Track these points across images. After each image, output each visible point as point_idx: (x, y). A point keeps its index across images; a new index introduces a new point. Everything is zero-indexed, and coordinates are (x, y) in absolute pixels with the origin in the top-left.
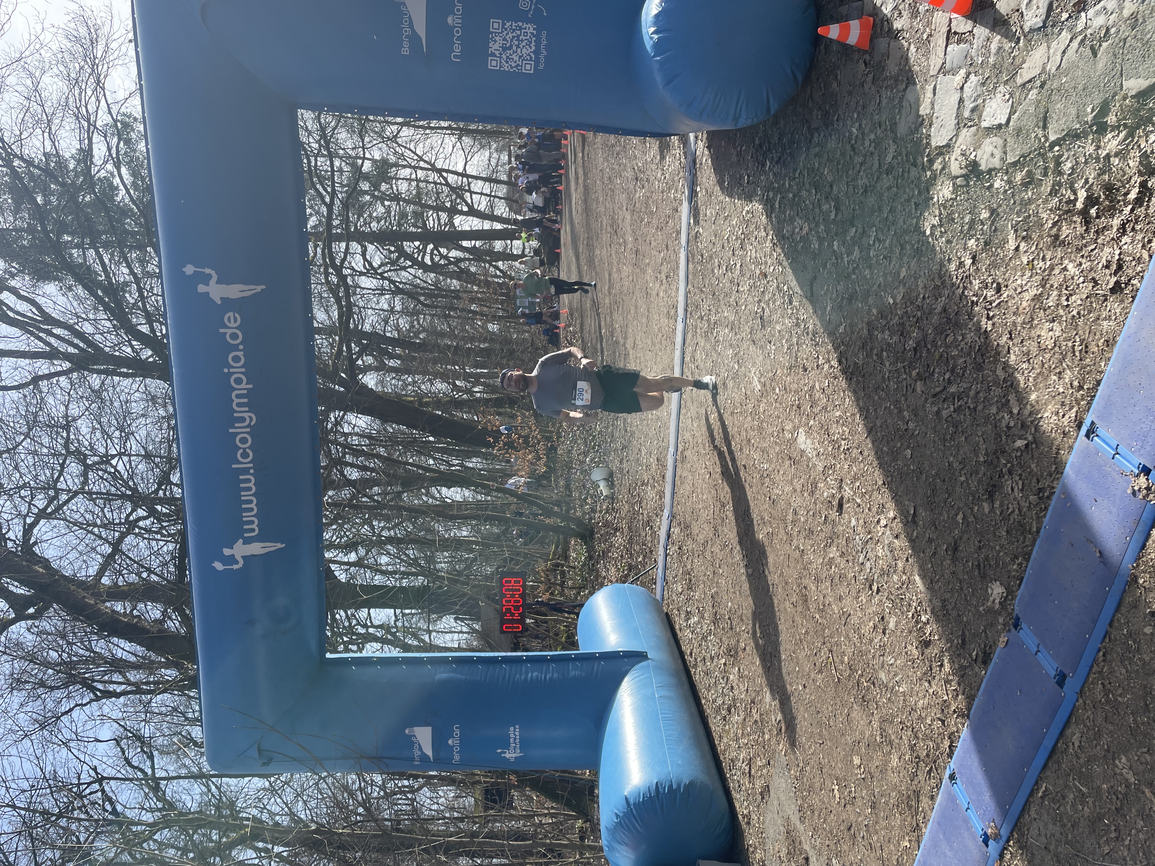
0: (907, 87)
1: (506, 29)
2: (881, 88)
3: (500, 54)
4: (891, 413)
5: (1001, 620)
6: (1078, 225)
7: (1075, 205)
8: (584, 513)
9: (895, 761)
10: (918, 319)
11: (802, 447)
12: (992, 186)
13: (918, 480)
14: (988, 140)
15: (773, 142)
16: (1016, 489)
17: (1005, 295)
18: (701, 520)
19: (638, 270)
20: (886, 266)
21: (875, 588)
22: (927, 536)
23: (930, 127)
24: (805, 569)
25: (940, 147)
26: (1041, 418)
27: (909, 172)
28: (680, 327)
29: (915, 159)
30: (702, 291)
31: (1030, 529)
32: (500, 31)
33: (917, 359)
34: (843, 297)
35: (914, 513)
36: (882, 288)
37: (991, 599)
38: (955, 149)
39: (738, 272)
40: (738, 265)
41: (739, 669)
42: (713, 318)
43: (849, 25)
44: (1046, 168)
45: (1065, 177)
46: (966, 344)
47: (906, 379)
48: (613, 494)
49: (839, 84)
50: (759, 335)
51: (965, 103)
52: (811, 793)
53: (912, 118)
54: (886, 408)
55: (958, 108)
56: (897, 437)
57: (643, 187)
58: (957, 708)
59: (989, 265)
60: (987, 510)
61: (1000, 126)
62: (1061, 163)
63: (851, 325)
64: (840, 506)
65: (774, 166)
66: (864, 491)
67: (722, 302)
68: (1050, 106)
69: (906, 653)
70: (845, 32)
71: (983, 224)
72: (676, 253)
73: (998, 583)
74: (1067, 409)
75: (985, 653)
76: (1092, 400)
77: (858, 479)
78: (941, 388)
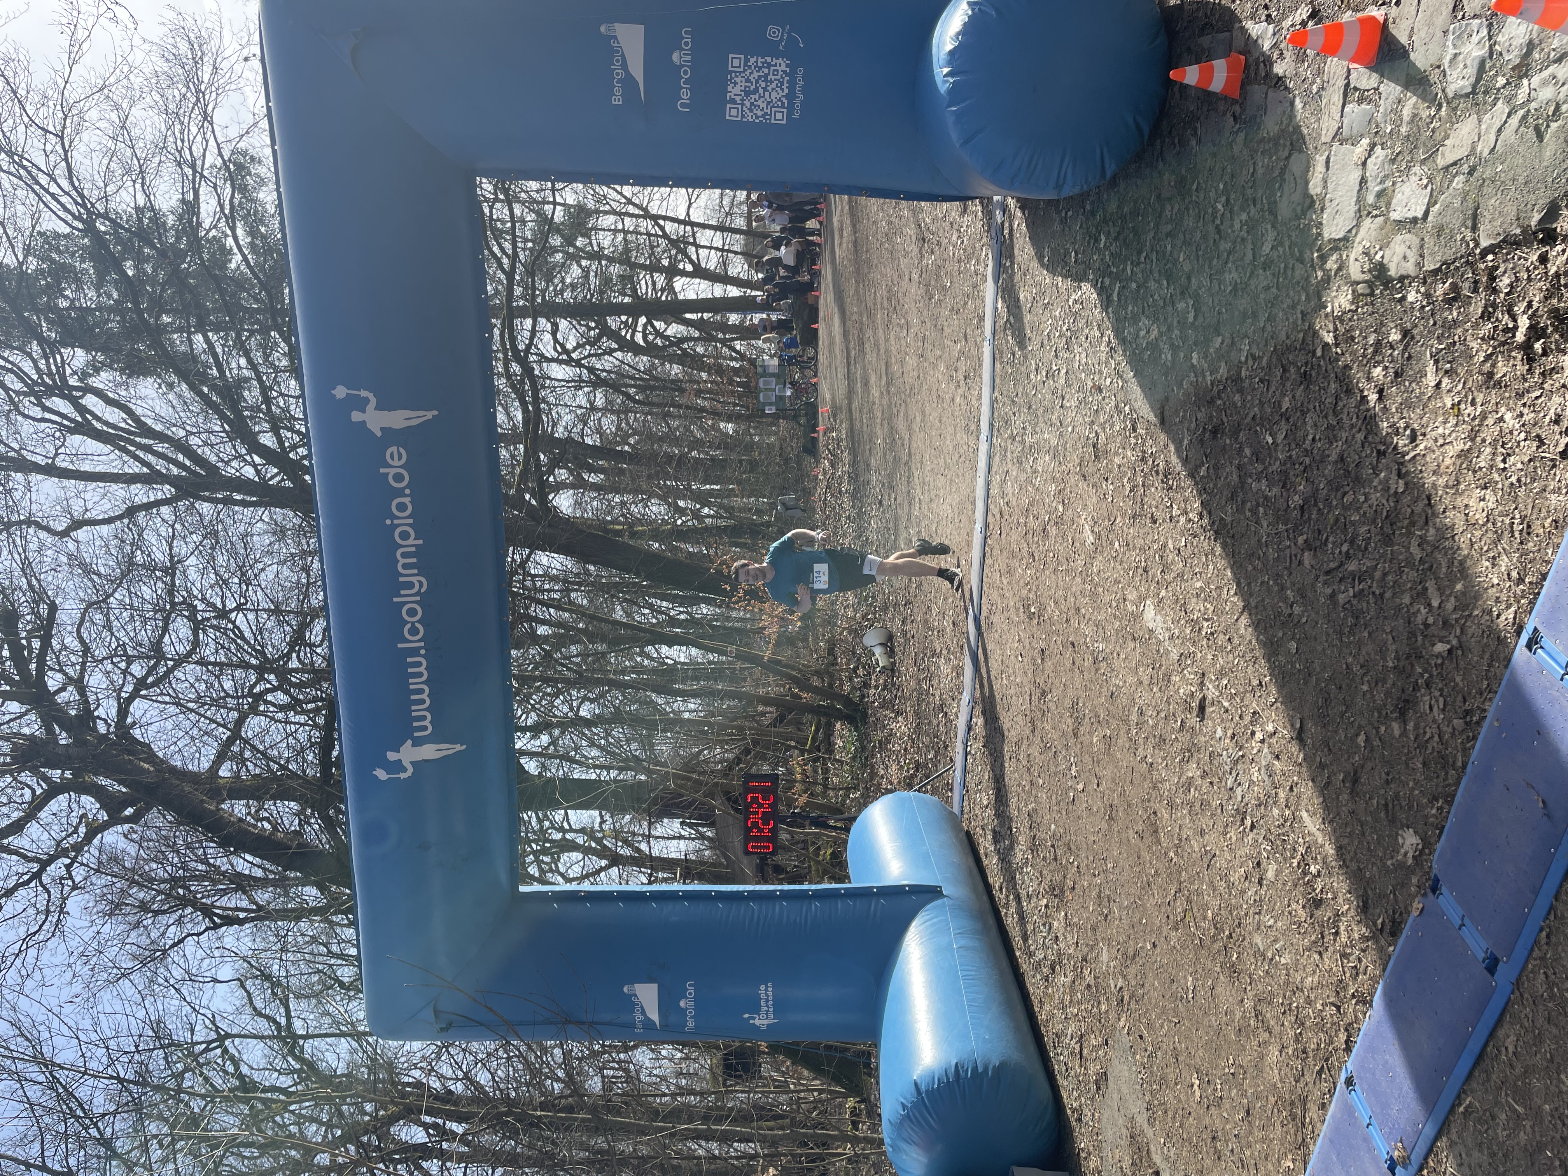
0: (1290, 155)
1: (750, 67)
2: (1256, 152)
3: (742, 100)
4: (1269, 590)
5: (1414, 880)
6: (1519, 363)
7: (1514, 336)
8: (854, 688)
9: (1274, 1052)
10: (1306, 468)
11: (1151, 625)
12: (1404, 298)
13: (1306, 683)
14: (1399, 238)
15: (1110, 211)
16: (1435, 709)
17: (1422, 447)
18: (1014, 710)
19: (926, 364)
20: (1262, 392)
21: (1248, 822)
22: (1318, 759)
23: (1322, 210)
24: (1154, 788)
25: (1335, 240)
26: (1470, 615)
27: (1293, 269)
28: (983, 447)
29: (1301, 252)
30: (1013, 401)
31: (1454, 762)
32: (742, 70)
33: (1305, 522)
34: (1204, 429)
35: (1301, 727)
36: (1258, 421)
37: (1402, 851)
38: (1356, 245)
39: (1062, 381)
40: (1063, 372)
41: (1066, 915)
42: (1029, 440)
43: (1212, 67)
44: (1476, 282)
45: (1502, 295)
46: (1370, 507)
47: (1289, 547)
48: (893, 664)
49: (1199, 142)
50: (1091, 469)
51: (1369, 184)
52: (1164, 1087)
53: (1297, 197)
54: (1262, 583)
55: (1359, 191)
56: (1278, 623)
57: (932, 253)
58: (1357, 991)
59: (1401, 404)
60: (1397, 733)
61: (1415, 220)
62: (1495, 278)
63: (1216, 467)
64: (1202, 709)
65: (1111, 244)
66: (1233, 691)
67: (1041, 419)
68: (1482, 201)
69: (1290, 913)
70: (1207, 75)
71: (1392, 347)
72: (978, 347)
73: (1411, 830)
74: (1503, 607)
75: (1393, 921)
76: (1535, 599)
77: (1226, 674)
78: (1336, 564)
